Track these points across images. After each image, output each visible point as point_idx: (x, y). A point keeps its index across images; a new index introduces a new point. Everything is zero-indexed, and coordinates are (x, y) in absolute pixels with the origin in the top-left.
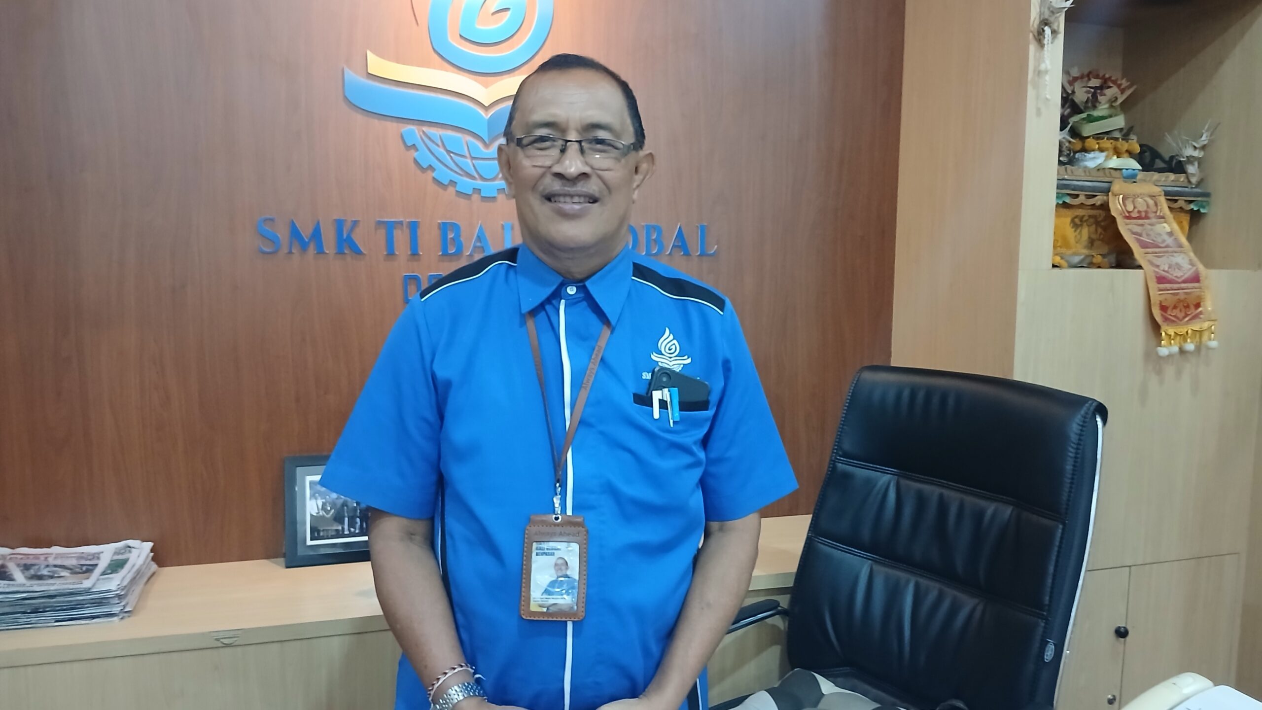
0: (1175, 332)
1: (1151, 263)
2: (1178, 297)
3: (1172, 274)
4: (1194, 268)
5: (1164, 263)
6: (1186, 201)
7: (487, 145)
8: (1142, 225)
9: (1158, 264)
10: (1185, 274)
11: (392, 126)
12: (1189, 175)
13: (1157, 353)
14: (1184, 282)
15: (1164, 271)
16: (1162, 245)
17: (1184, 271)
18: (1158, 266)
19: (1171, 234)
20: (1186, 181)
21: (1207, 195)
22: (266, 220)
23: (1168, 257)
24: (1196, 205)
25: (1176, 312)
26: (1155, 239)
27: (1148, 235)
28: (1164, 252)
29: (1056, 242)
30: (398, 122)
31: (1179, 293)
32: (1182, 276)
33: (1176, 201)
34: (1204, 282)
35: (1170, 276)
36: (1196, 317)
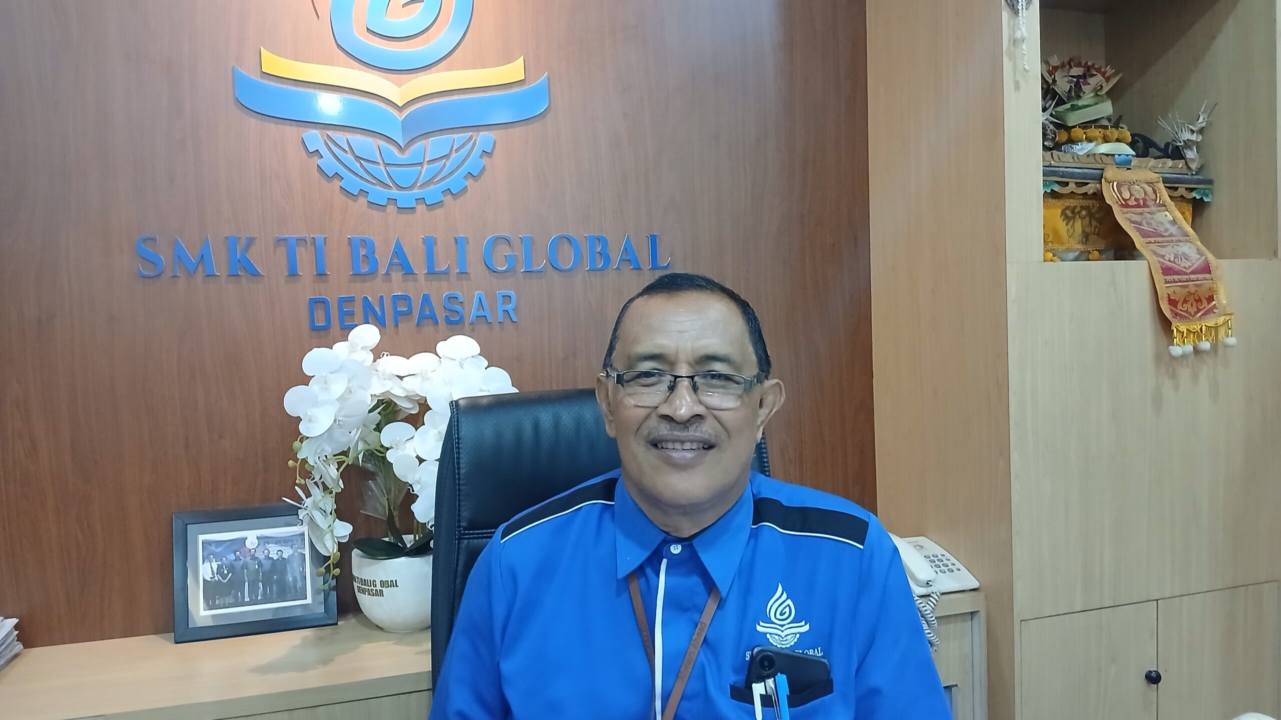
0: (1187, 329)
1: (1155, 253)
2: (1187, 290)
3: (1179, 265)
4: (1204, 258)
5: (1169, 253)
6: (1186, 189)
7: (401, 149)
8: (1142, 214)
9: (1163, 254)
10: (1193, 264)
11: (291, 131)
12: (1188, 160)
13: (1170, 354)
14: (1193, 273)
15: (1170, 261)
16: (1166, 234)
17: (1192, 261)
18: (1163, 256)
19: (1174, 222)
20: (1185, 167)
21: (1210, 182)
22: (145, 240)
23: (1173, 247)
24: (1198, 193)
25: (1186, 306)
26: (1156, 228)
27: (1148, 224)
28: (1168, 242)
29: (1047, 237)
30: (298, 126)
31: (1188, 285)
32: (1190, 267)
33: (1176, 189)
34: (1216, 273)
35: (1178, 267)
36: (1210, 311)
